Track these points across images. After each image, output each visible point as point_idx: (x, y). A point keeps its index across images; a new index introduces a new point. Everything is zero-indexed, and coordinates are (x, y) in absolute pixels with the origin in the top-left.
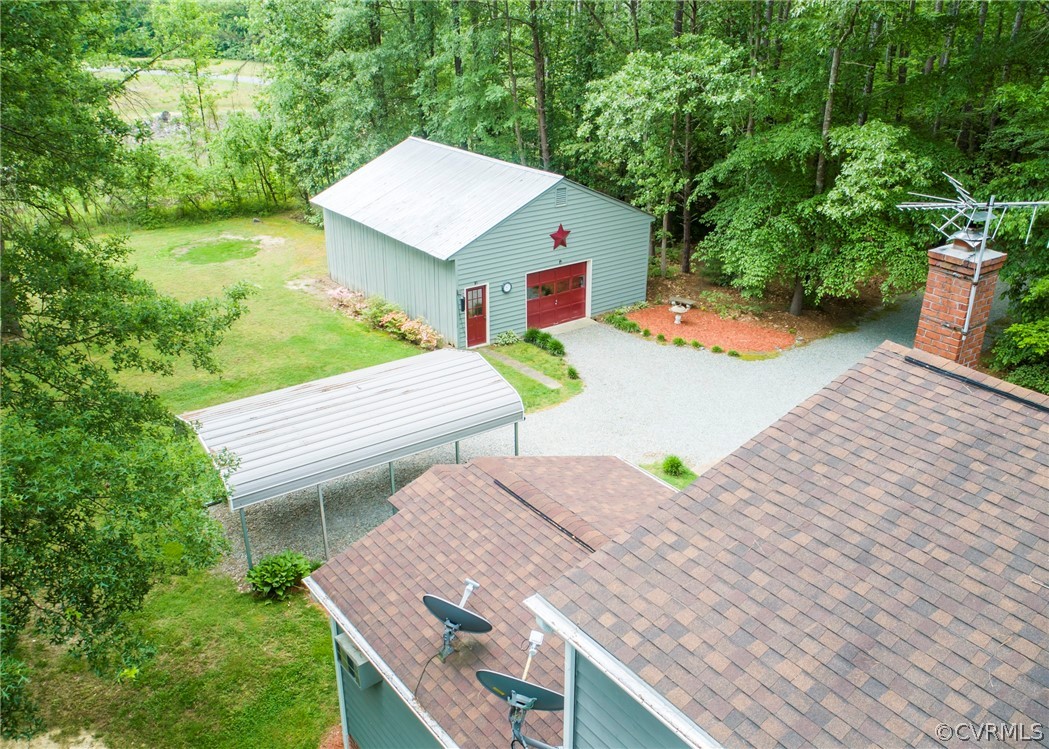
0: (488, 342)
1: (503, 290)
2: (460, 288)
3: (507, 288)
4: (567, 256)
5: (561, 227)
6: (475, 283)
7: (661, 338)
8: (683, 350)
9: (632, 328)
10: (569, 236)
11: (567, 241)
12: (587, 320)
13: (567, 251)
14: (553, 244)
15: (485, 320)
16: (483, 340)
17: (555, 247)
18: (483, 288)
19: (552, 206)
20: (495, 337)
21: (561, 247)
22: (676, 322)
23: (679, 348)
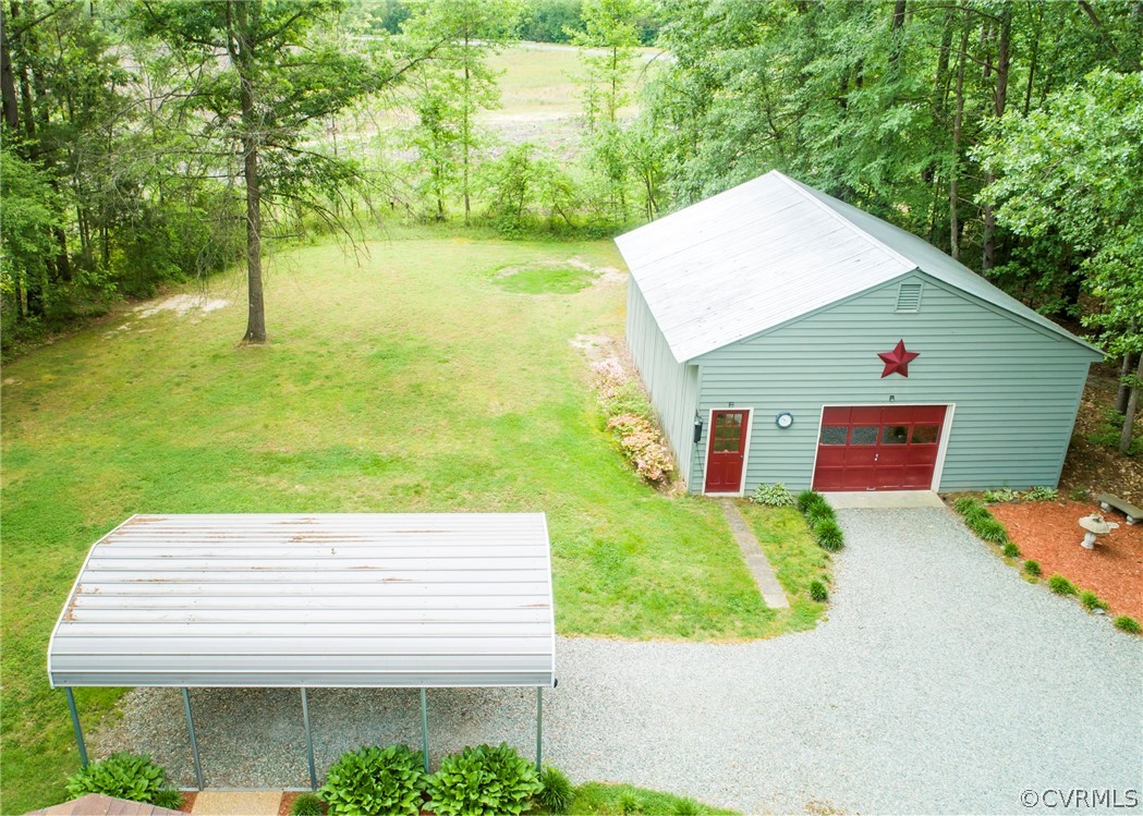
0: (741, 494)
1: (777, 423)
2: (703, 407)
3: (785, 421)
4: (906, 391)
5: (901, 344)
6: (731, 404)
7: (1034, 570)
8: (1063, 603)
9: (993, 534)
10: (914, 361)
11: (910, 368)
12: (929, 497)
13: (907, 383)
14: (882, 369)
15: (742, 460)
16: (736, 487)
17: (885, 374)
18: (745, 414)
19: (891, 310)
20: (755, 487)
21: (896, 375)
22: (1084, 544)
23: (1056, 597)
